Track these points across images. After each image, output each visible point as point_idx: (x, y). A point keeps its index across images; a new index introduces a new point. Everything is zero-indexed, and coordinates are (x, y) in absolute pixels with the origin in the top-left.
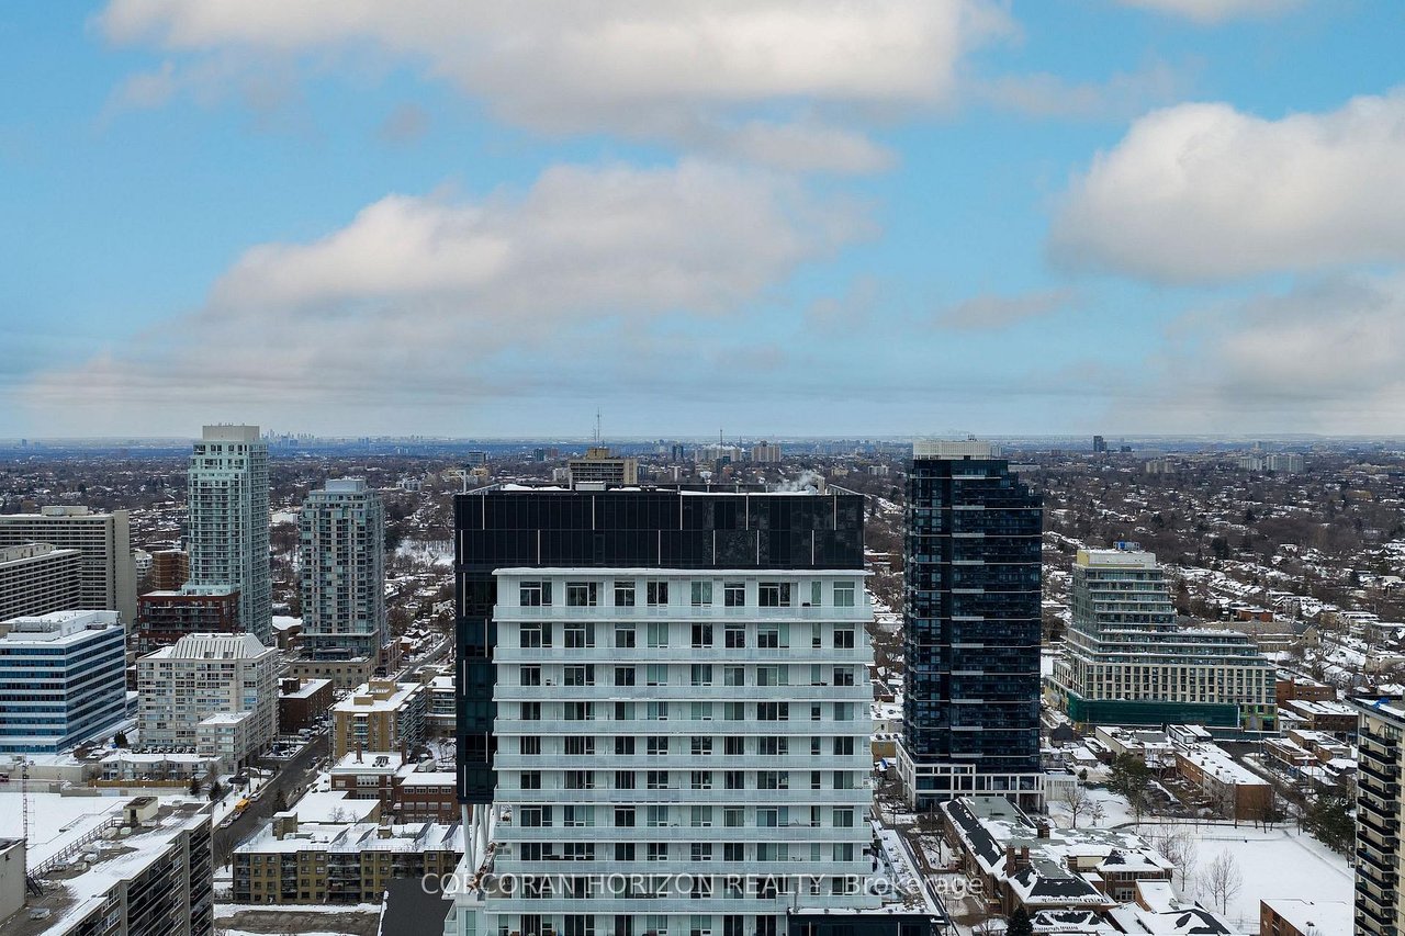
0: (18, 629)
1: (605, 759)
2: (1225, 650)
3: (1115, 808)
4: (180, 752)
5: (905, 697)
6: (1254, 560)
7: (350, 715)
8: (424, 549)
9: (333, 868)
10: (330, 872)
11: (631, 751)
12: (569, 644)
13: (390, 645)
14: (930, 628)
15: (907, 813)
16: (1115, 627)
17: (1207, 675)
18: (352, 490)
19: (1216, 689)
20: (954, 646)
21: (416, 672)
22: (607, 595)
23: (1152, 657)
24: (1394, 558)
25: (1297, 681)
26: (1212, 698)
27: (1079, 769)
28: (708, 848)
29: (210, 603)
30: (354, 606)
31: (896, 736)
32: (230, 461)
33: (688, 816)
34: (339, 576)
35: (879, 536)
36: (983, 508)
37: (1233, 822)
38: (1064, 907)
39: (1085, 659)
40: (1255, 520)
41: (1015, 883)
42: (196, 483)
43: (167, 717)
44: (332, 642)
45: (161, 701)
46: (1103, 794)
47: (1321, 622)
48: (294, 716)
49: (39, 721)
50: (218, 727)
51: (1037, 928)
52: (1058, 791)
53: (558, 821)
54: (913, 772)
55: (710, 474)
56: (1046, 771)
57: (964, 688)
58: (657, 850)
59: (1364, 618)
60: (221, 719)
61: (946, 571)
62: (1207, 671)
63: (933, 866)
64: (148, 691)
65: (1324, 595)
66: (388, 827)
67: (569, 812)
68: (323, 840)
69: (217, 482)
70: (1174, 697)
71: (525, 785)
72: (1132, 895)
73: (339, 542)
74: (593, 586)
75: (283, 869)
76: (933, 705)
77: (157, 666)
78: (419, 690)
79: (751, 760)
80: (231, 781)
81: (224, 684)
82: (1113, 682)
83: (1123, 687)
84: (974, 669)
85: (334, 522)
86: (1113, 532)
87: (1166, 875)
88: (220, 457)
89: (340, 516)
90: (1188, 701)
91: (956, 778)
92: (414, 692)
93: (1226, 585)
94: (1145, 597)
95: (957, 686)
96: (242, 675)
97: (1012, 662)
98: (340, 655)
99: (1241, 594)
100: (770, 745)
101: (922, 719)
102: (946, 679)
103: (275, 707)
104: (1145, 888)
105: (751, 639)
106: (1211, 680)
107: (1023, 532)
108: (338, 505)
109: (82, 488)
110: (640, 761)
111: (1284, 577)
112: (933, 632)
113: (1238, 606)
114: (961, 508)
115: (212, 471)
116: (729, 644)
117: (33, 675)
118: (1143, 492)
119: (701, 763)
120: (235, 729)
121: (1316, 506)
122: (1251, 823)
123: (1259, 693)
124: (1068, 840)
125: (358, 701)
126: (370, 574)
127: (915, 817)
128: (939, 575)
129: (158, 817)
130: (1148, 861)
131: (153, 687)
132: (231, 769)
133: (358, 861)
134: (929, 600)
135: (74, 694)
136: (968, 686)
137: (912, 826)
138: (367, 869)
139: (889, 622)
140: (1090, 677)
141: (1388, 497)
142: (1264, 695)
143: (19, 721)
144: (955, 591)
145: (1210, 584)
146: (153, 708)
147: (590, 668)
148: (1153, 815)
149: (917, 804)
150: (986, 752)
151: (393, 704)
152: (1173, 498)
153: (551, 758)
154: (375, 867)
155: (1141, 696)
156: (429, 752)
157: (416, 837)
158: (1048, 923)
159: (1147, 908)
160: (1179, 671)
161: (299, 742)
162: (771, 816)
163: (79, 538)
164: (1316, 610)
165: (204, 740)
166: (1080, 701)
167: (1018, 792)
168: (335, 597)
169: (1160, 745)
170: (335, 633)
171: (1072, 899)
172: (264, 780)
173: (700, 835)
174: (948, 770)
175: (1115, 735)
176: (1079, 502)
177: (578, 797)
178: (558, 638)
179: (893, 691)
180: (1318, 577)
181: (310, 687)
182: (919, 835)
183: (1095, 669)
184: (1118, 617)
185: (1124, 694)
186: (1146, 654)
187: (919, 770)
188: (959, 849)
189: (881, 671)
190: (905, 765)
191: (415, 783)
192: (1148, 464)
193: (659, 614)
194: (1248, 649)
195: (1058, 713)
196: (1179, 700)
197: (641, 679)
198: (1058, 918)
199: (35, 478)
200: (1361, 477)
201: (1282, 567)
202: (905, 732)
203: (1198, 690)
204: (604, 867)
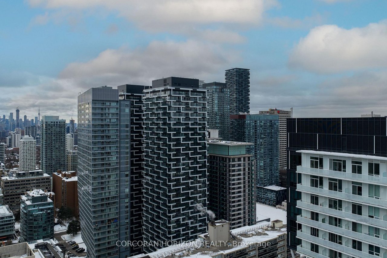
12: (330, 188)
147: (341, 202)
178: (326, 185)
193: (375, 180)
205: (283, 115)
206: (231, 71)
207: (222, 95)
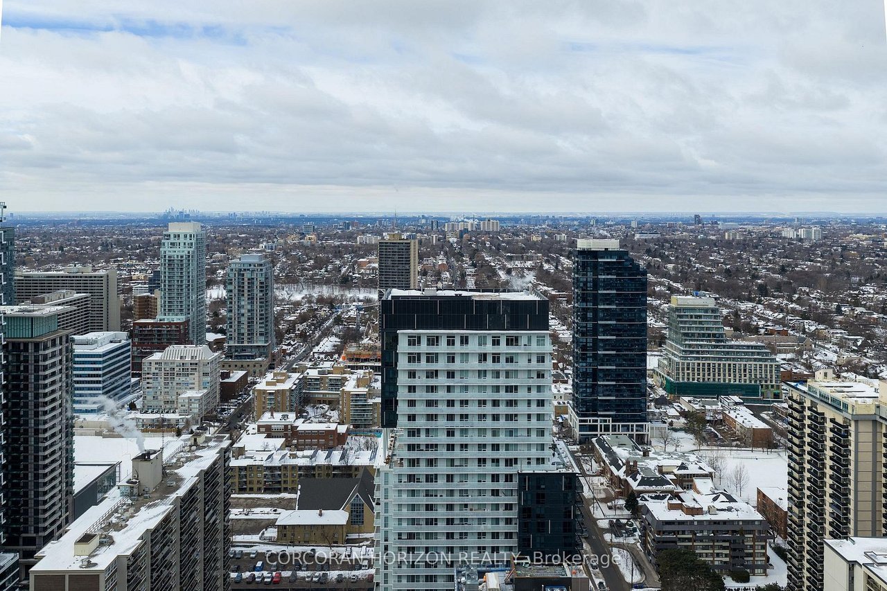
1: (443, 409)
2: (753, 353)
3: (687, 442)
4: (167, 412)
5: (573, 380)
6: (782, 297)
7: (264, 392)
8: (283, 289)
9: (267, 474)
10: (265, 477)
11: (453, 406)
12: (428, 361)
13: (276, 351)
14: (586, 343)
15: (574, 444)
16: (692, 340)
17: (742, 368)
18: (256, 261)
19: (748, 376)
20: (599, 352)
21: (294, 366)
22: (443, 341)
23: (712, 357)
24: (865, 296)
25: (795, 371)
26: (746, 380)
27: (670, 420)
28: (485, 445)
29: (174, 326)
30: (257, 328)
31: (568, 403)
32: (185, 244)
33: (476, 432)
34: (249, 311)
35: (559, 282)
36: (615, 277)
37: (751, 449)
38: (655, 492)
39: (675, 359)
40: (787, 271)
41: (630, 480)
42: (165, 256)
43: (158, 393)
44: (244, 349)
45: (156, 384)
46: (681, 434)
47: (815, 335)
48: (228, 392)
49: (87, 395)
50: (190, 399)
51: (641, 503)
52: (656, 433)
53: (423, 435)
54: (577, 422)
55: (455, 240)
56: (651, 421)
57: (605, 375)
58: (464, 447)
59: (839, 333)
60: (190, 394)
61: (595, 311)
62: (742, 366)
63: (588, 473)
64: (148, 378)
65: (820, 319)
66: (295, 452)
67: (428, 431)
68: (260, 460)
69: (177, 256)
70: (724, 380)
71: (409, 420)
72: (691, 486)
73: (249, 291)
74: (437, 337)
75: (239, 475)
76: (588, 385)
77: (153, 364)
78: (301, 377)
79: (503, 410)
80: (198, 429)
81: (191, 374)
82: (690, 371)
83: (696, 374)
84: (610, 365)
85: (246, 279)
86: (701, 279)
87: (710, 475)
88: (179, 241)
89: (249, 276)
90: (732, 382)
91: (601, 426)
92: (298, 379)
93: (762, 313)
94: (709, 323)
95: (601, 375)
96: (202, 369)
97: (631, 361)
98: (248, 357)
99: (772, 318)
100: (510, 403)
101: (582, 393)
102: (595, 371)
103: (218, 387)
104: (697, 482)
105: (503, 359)
106: (745, 370)
107: (637, 290)
108: (248, 270)
110: (457, 410)
111: (798, 307)
112: (588, 345)
113: (769, 326)
114: (603, 277)
115: (174, 249)
116: (494, 361)
117: (83, 369)
118: (722, 252)
119: (482, 410)
120: (200, 399)
121: (825, 261)
122: (761, 449)
123: (771, 377)
124: (659, 457)
125: (268, 384)
126: (266, 310)
127: (578, 447)
128: (591, 314)
129: (205, 442)
130: (700, 468)
131: (151, 376)
132: (197, 422)
133: (280, 470)
134: (586, 327)
136: (607, 374)
137: (577, 452)
138: (285, 474)
139: (566, 336)
140: (678, 369)
141: (870, 256)
142: (774, 379)
144: (600, 322)
145: (755, 313)
146: (151, 388)
147: (437, 371)
148: (708, 445)
149: (580, 440)
150: (617, 411)
151: (288, 385)
152: (740, 256)
153: (421, 409)
154: (289, 473)
155: (706, 379)
156: (307, 412)
157: (311, 457)
158: (646, 500)
159: (698, 492)
160: (727, 365)
161: (231, 407)
162: (511, 432)
163: (87, 286)
164: (813, 328)
165: (182, 406)
166: (672, 383)
167: (635, 433)
168: (246, 323)
169: (714, 407)
170: (246, 344)
171: (659, 488)
172: (216, 428)
173: (481, 440)
174: (596, 421)
175: (690, 401)
176: (682, 259)
177: (431, 425)
178: (423, 359)
179: (567, 377)
180: (817, 308)
181: (236, 376)
182: (581, 456)
183: (680, 364)
184: (693, 335)
185: (696, 379)
186: (709, 355)
187: (581, 421)
188: (602, 463)
189: (561, 365)
190: (573, 419)
191: (305, 429)
192: (726, 234)
193: (465, 349)
194: (765, 353)
195: (661, 389)
196: (727, 382)
197: (457, 375)
198: (652, 498)
199: (28, 241)
200: (855, 242)
201: (799, 301)
202: (573, 400)
203: (738, 375)
204: (443, 453)
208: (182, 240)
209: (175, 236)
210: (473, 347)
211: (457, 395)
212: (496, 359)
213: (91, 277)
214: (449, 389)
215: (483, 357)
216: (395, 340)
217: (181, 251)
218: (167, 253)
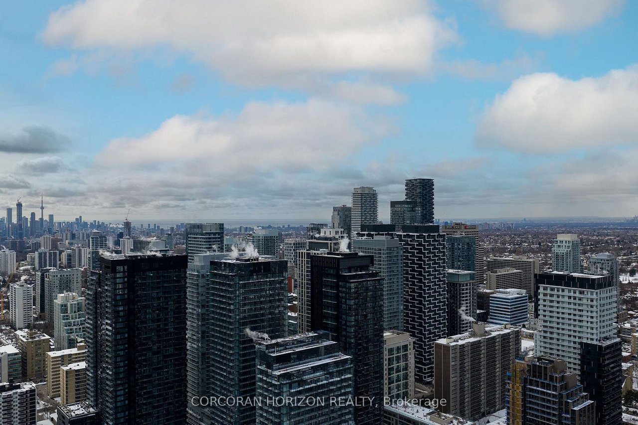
0: (499, 292)
1: (555, 314)
11: (559, 314)
18: (606, 258)
22: (556, 290)
28: (571, 330)
32: (565, 246)
33: (568, 325)
42: (554, 252)
49: (503, 317)
53: (548, 323)
58: (563, 329)
67: (550, 321)
69: (561, 253)
71: (543, 316)
74: (554, 288)
79: (577, 318)
88: (562, 244)
100: (580, 316)
105: (577, 299)
108: (600, 263)
109: (540, 244)
115: (559, 249)
117: (502, 305)
119: (570, 317)
135: (513, 311)
143: (499, 317)
147: (553, 300)
153: (548, 313)
162: (580, 327)
163: (522, 267)
173: (569, 328)
177: (551, 319)
178: (549, 295)
193: (563, 293)
204: (555, 330)
205: (470, 230)
206: (413, 181)
207: (413, 214)
208: (564, 244)
209: (560, 242)
210: (566, 293)
211: (560, 310)
212: (575, 298)
213: (525, 262)
214: (558, 307)
215: (570, 297)
216: (538, 288)
217: (563, 250)
218: (556, 251)
